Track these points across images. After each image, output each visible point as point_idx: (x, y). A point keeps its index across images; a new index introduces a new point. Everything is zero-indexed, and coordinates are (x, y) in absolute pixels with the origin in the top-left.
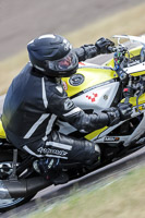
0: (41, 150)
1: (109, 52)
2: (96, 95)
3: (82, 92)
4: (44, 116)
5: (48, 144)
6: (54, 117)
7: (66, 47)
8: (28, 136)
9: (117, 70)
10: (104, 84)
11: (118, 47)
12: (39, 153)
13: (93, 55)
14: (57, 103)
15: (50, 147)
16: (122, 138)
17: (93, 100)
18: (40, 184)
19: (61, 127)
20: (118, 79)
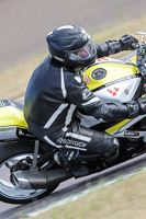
0: (61, 140)
1: (133, 49)
2: (117, 90)
3: (104, 86)
4: (63, 106)
5: (68, 135)
6: (73, 107)
7: (85, 37)
8: (47, 126)
9: (139, 66)
10: (125, 79)
11: (140, 44)
12: (58, 144)
13: (117, 51)
14: (76, 92)
15: (69, 138)
16: (142, 133)
17: (114, 94)
18: (60, 176)
19: (82, 120)
20: (140, 75)
